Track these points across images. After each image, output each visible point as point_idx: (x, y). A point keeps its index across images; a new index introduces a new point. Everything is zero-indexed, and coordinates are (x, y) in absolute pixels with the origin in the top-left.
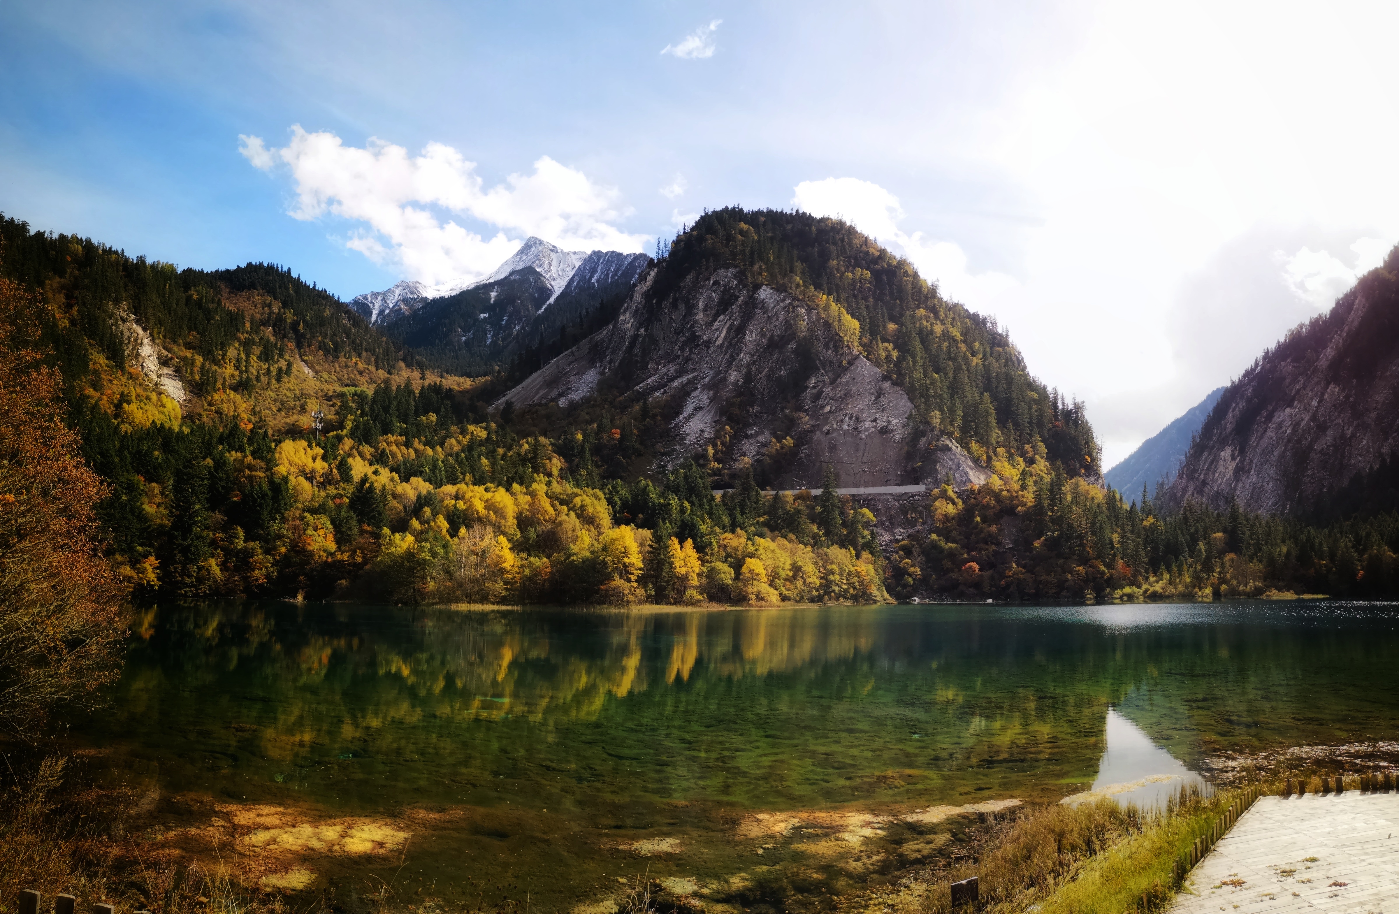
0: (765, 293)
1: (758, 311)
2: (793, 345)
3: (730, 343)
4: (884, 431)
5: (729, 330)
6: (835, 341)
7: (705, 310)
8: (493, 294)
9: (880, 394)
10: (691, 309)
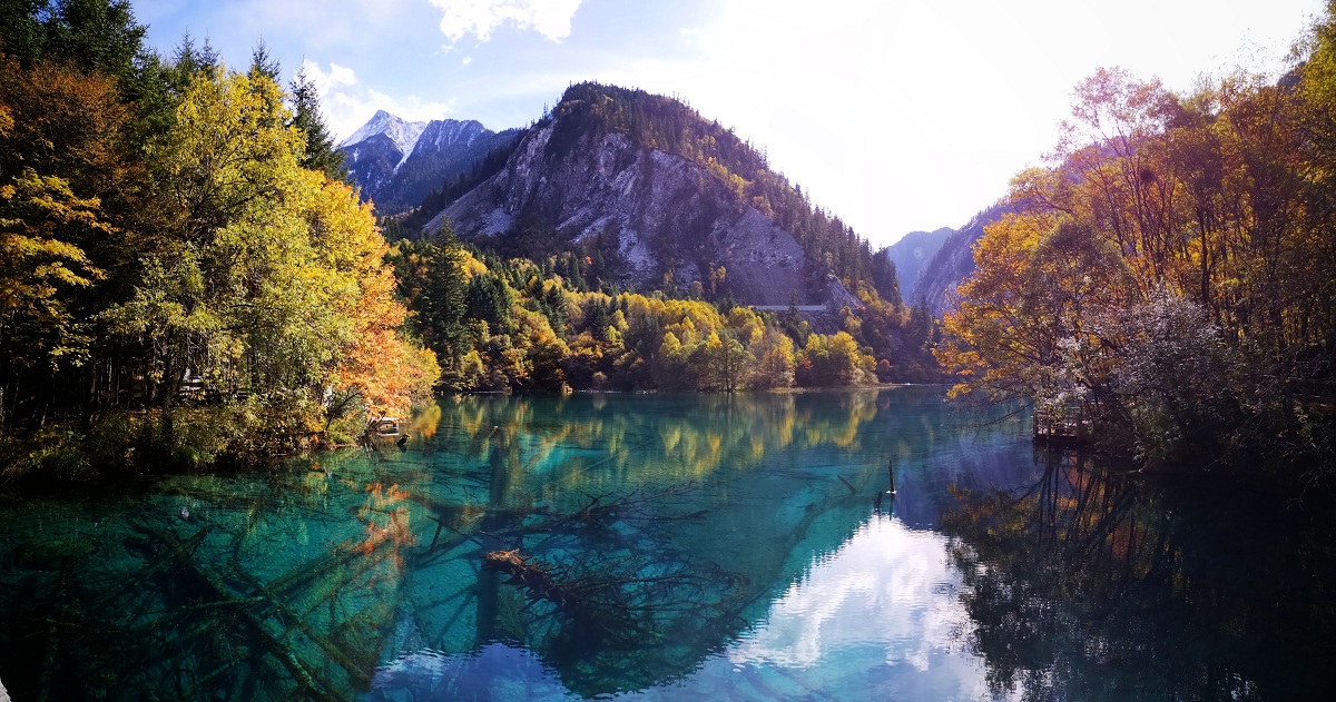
0: (657, 155)
1: (655, 170)
2: (696, 196)
3: (639, 194)
4: (783, 264)
5: (635, 183)
6: (730, 195)
7: (605, 166)
8: (356, 155)
9: (773, 237)
10: (593, 164)
